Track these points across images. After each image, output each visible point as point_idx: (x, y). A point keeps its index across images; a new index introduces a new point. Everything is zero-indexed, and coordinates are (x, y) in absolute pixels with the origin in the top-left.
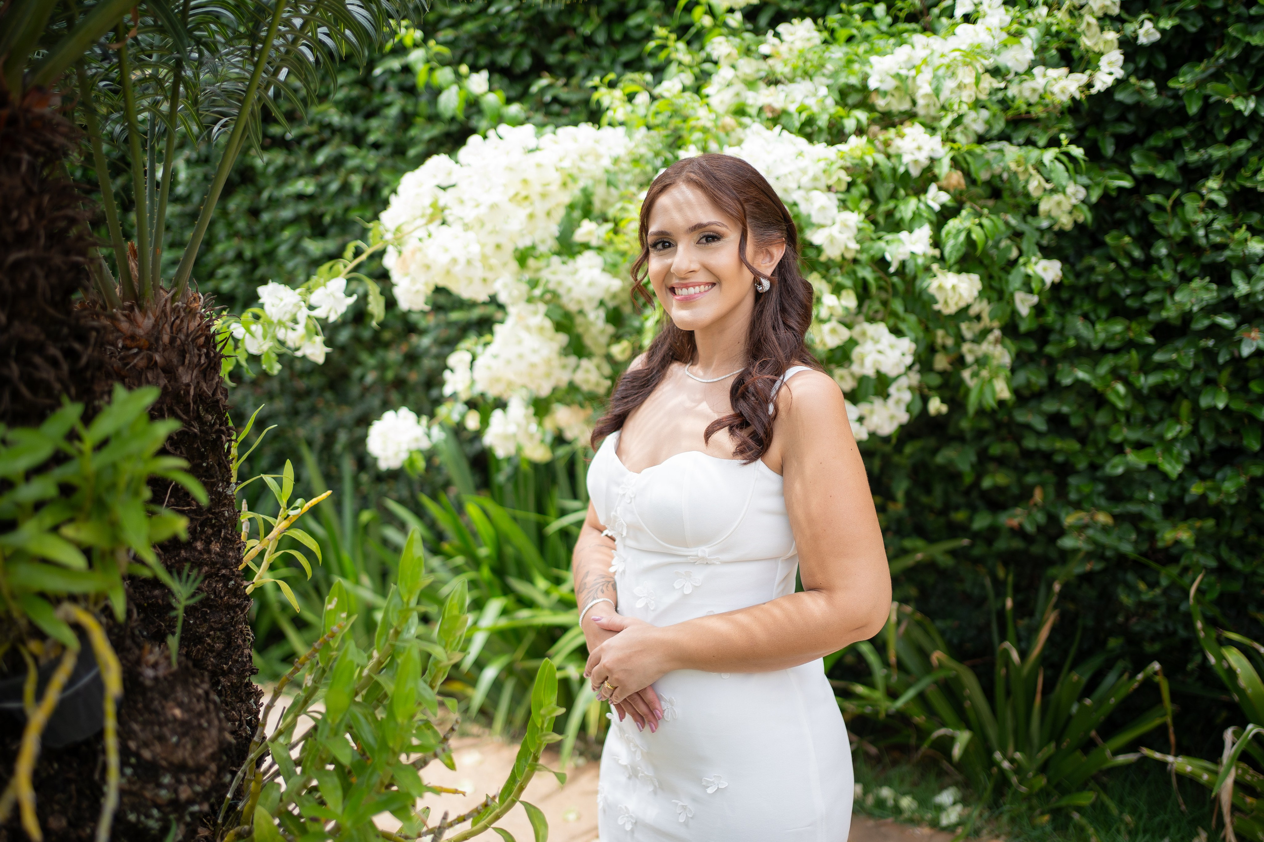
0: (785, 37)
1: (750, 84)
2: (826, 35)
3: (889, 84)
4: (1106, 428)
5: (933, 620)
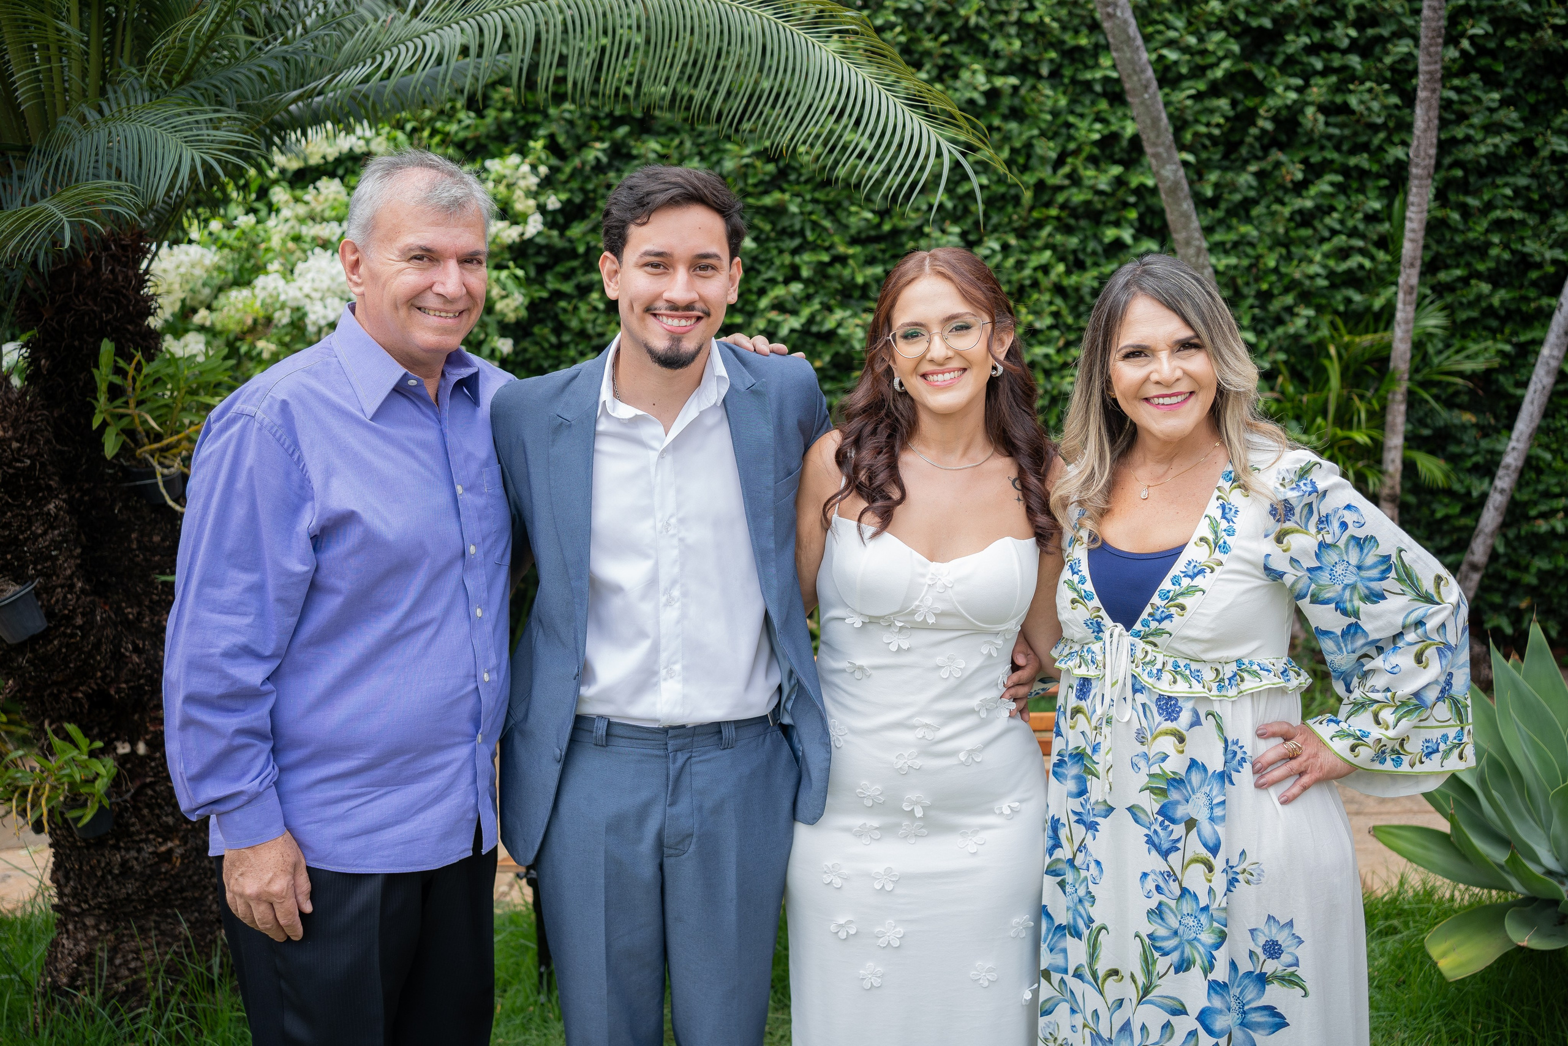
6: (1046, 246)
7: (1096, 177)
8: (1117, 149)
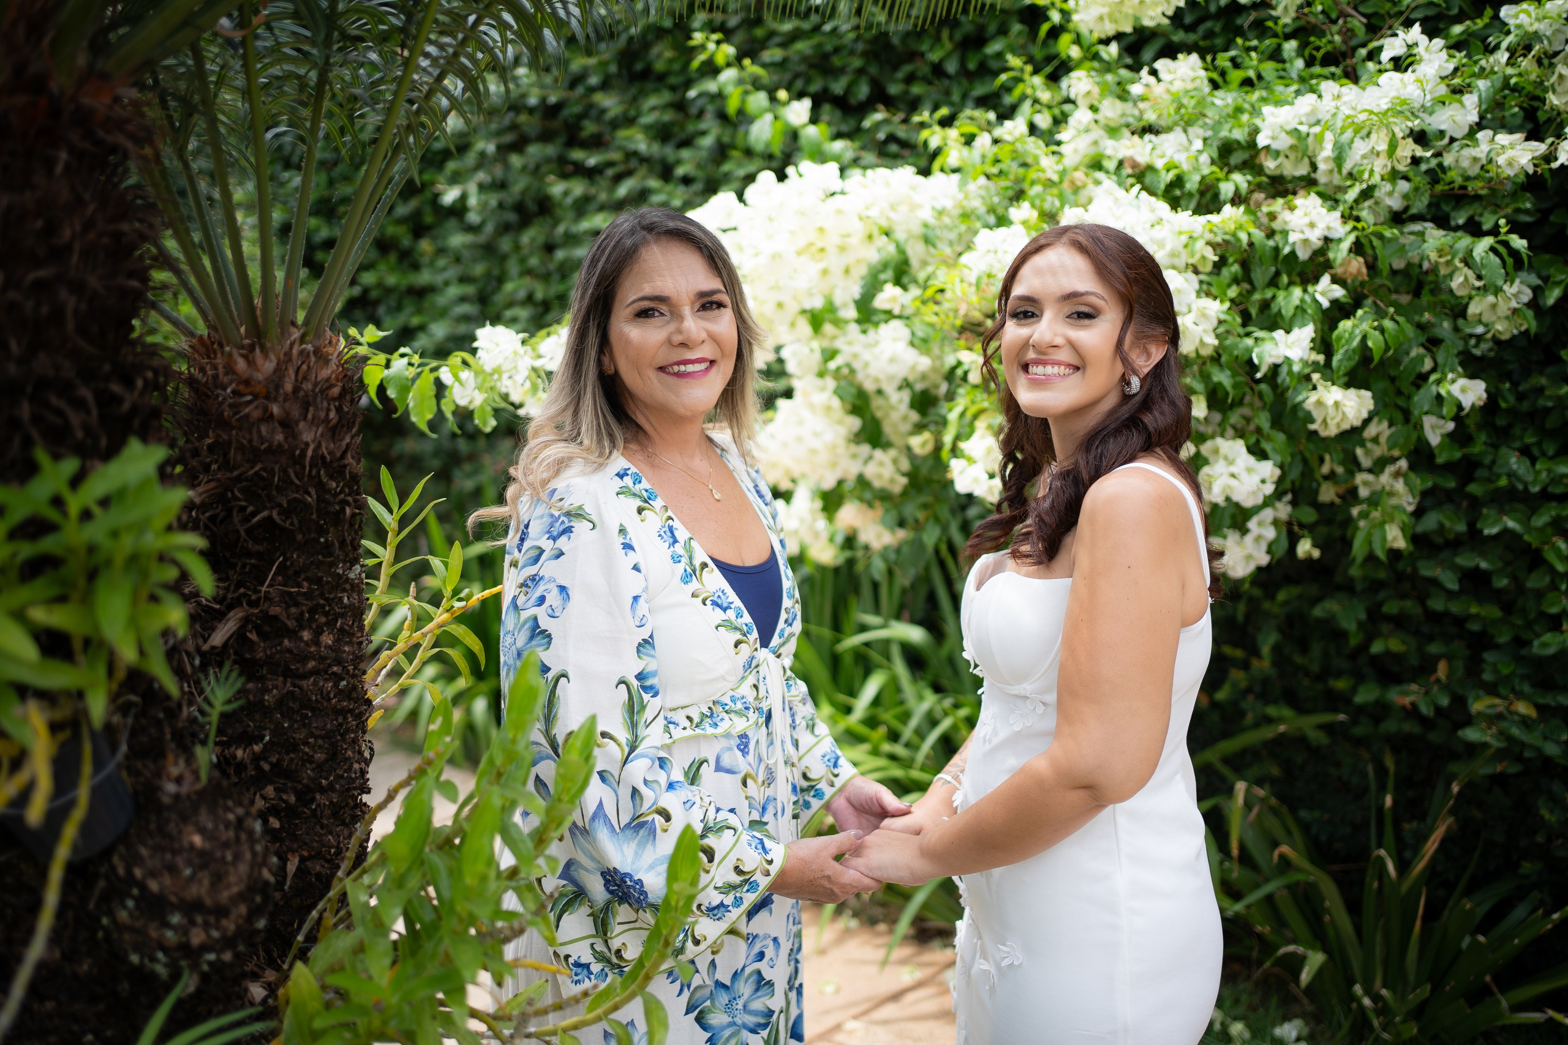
0: (1161, 75)
1: (1112, 131)
2: (1215, 76)
3: (1284, 142)
4: (1539, 594)
5: (1293, 810)
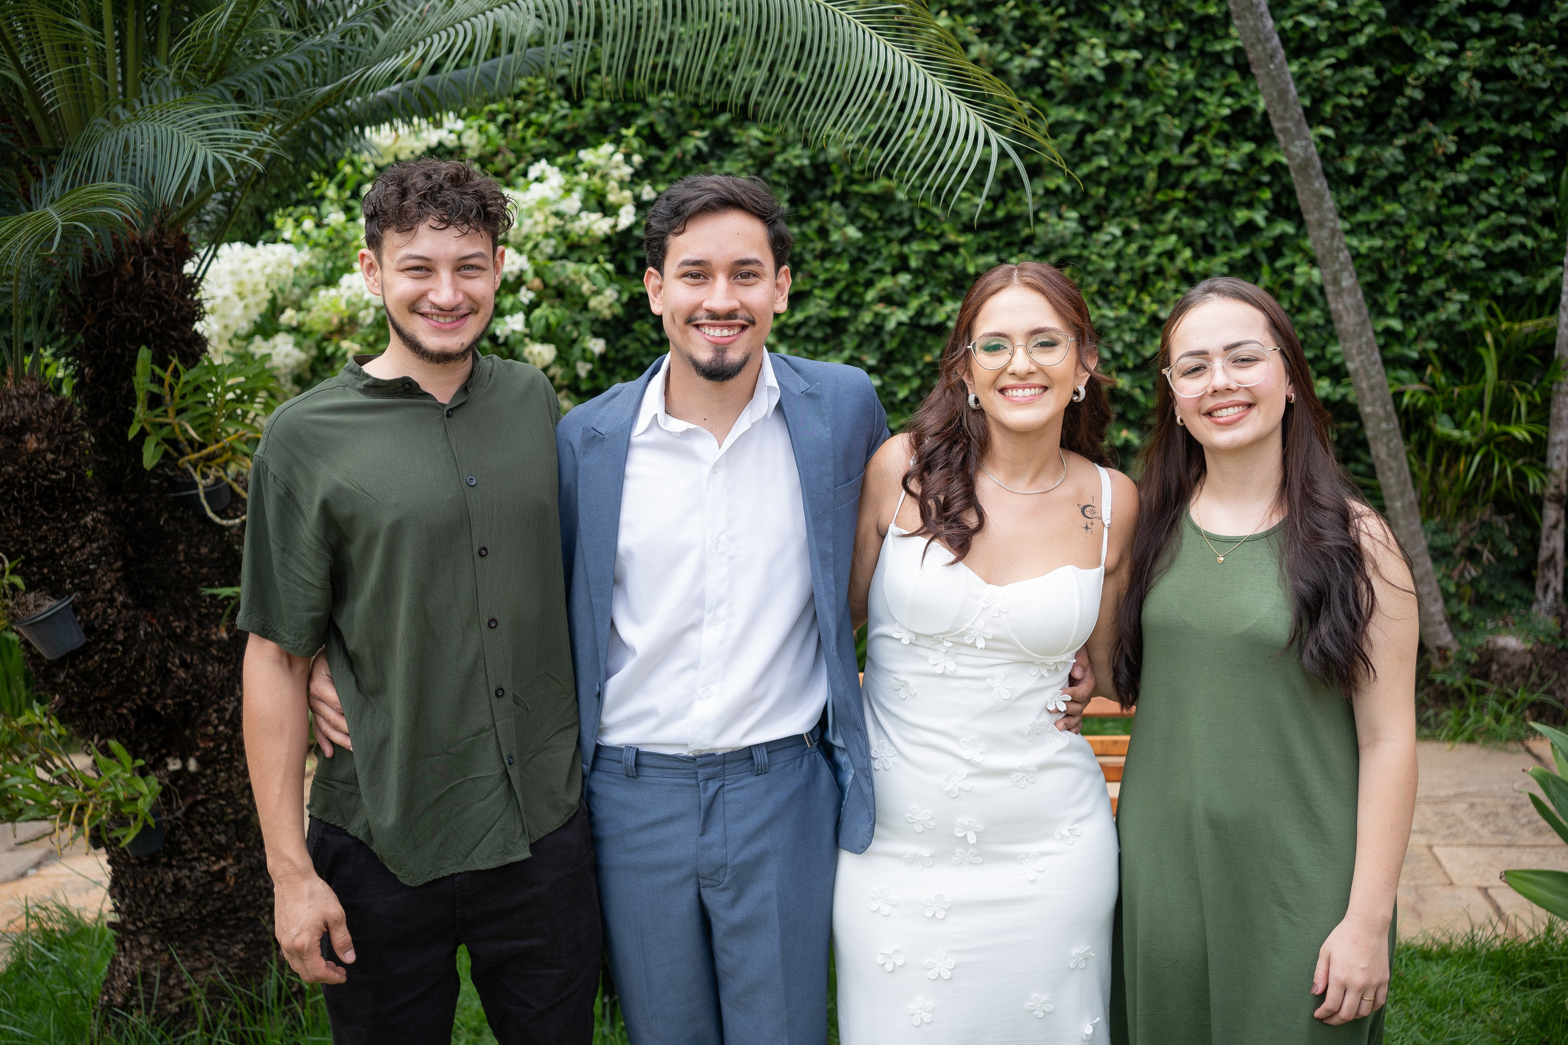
6: (1172, 231)
7: (1226, 156)
8: (1249, 125)
